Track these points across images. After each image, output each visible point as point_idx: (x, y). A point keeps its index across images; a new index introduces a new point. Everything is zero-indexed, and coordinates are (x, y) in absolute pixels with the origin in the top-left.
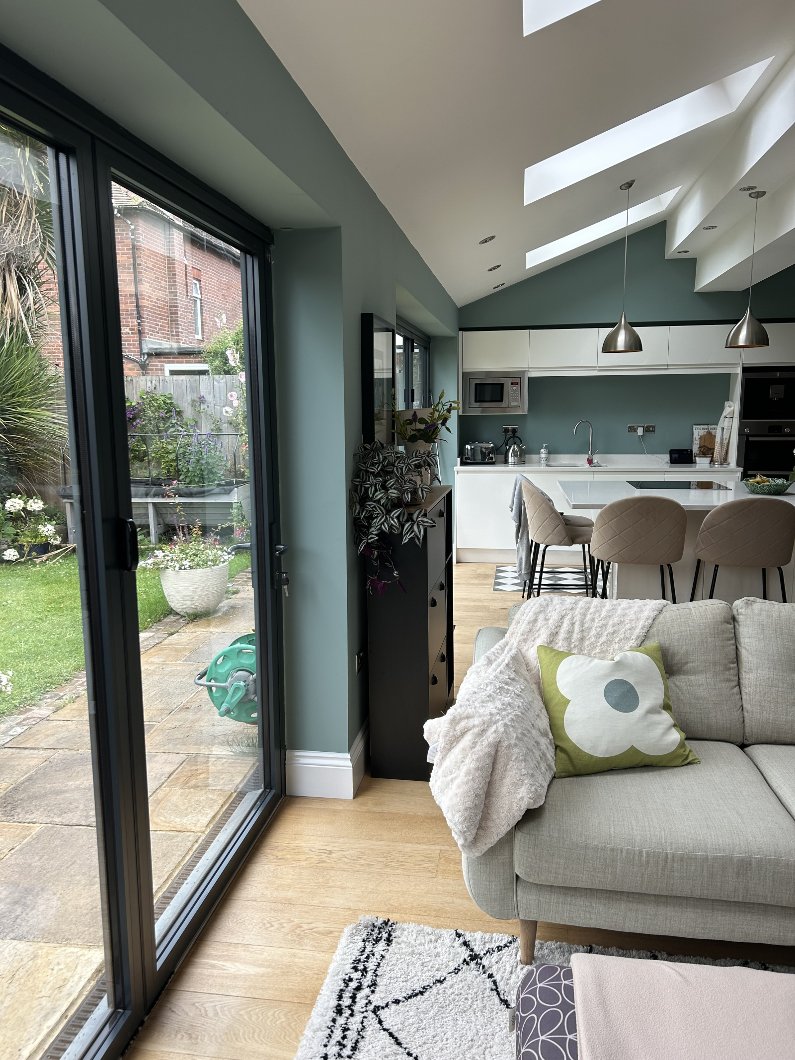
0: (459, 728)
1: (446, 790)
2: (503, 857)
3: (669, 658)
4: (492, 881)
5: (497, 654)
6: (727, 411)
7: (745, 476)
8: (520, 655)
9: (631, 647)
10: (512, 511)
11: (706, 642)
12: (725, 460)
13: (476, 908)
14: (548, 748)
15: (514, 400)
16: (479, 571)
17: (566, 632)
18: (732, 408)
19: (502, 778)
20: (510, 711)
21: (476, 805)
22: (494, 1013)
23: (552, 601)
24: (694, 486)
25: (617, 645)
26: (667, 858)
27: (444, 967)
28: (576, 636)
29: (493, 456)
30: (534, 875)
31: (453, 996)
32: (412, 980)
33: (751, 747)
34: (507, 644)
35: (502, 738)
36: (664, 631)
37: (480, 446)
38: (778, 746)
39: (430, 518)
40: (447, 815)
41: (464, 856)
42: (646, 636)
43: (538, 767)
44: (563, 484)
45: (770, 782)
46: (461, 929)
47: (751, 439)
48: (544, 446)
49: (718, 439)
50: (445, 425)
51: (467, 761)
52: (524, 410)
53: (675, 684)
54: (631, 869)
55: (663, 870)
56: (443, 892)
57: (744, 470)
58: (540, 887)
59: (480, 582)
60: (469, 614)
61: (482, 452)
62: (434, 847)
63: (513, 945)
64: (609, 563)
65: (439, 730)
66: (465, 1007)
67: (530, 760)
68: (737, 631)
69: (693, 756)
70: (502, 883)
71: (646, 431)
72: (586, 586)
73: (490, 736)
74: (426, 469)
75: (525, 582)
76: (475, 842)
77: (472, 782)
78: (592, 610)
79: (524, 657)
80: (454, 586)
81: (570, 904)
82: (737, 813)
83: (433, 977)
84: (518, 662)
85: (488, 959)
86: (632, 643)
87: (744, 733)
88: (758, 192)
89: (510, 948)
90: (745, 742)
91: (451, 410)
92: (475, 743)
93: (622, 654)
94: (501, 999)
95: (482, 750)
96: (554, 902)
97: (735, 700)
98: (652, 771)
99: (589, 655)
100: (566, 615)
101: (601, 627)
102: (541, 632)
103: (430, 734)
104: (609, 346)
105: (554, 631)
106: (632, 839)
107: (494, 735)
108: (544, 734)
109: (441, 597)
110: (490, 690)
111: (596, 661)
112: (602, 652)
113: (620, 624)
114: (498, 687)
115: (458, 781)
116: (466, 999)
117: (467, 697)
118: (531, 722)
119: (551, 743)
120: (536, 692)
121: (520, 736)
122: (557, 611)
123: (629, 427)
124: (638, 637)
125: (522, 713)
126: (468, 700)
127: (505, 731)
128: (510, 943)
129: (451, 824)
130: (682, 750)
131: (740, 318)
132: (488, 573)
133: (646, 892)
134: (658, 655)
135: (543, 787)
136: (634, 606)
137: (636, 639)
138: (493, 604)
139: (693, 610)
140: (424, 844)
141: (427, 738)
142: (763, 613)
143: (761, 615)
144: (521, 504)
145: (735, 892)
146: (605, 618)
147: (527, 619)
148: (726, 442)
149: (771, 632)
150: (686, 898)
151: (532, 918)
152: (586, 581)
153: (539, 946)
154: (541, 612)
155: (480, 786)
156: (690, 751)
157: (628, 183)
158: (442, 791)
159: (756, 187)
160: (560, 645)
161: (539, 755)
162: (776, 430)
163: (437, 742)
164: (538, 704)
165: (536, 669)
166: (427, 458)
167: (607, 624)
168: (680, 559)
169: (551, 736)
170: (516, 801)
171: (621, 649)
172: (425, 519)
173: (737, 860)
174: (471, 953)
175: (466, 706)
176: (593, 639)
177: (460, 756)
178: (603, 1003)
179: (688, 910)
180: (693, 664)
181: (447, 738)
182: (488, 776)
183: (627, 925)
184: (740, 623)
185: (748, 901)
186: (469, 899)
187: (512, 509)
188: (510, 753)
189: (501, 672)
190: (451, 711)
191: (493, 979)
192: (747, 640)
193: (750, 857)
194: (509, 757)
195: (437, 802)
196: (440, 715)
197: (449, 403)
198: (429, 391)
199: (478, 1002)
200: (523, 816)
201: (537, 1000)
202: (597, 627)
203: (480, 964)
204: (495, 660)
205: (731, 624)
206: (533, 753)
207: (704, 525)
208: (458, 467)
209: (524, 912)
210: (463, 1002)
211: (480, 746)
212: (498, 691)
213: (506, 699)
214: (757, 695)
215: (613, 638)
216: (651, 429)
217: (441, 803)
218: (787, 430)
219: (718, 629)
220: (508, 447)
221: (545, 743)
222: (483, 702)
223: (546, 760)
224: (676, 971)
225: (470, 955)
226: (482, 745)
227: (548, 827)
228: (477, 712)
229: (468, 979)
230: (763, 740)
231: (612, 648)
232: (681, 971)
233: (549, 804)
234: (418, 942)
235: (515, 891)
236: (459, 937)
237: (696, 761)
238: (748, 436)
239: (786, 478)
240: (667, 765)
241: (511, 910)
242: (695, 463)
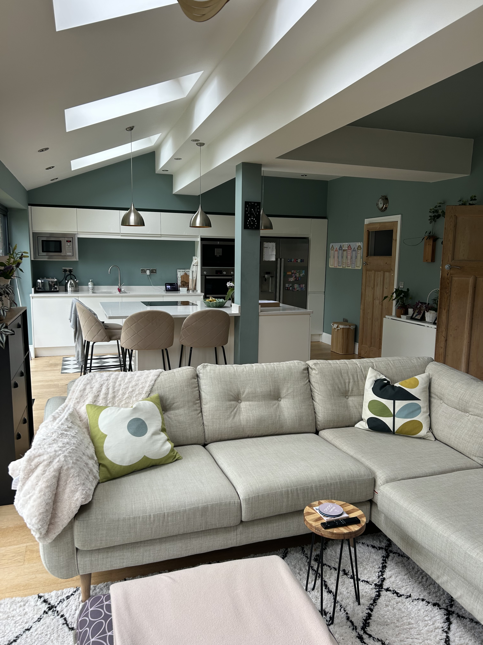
0: (33, 464)
1: (26, 505)
2: (67, 539)
3: (164, 402)
4: (61, 556)
5: (60, 413)
6: (194, 262)
7: (205, 297)
8: (75, 412)
9: (143, 398)
10: (71, 322)
11: (184, 390)
12: (195, 289)
13: (51, 577)
14: (94, 466)
15: (70, 252)
16: (51, 362)
17: (104, 394)
18: (197, 260)
19: (64, 490)
20: (68, 447)
21: (47, 510)
22: (65, 638)
23: (95, 376)
24: (180, 304)
25: (135, 398)
26: (165, 515)
27: (30, 620)
28: (110, 396)
29: (57, 287)
30: (87, 545)
31: (37, 636)
32: (8, 635)
33: (209, 445)
34: (67, 406)
35: (63, 464)
36: (161, 387)
37: (47, 280)
38: (222, 442)
39: (11, 329)
40: (27, 521)
41: (41, 545)
42: (151, 391)
43: (87, 478)
44: (104, 305)
45: (217, 462)
46: (42, 593)
47: (207, 277)
48: (91, 280)
49: (191, 278)
50: (18, 267)
51: (40, 483)
52: (76, 258)
53: (168, 416)
54: (145, 527)
55: (163, 523)
56: (29, 572)
57: (205, 294)
58: (91, 552)
59: (52, 369)
60: (45, 390)
61: (49, 284)
62: (22, 545)
63: (76, 593)
64: (132, 351)
65: (19, 467)
66: (46, 640)
67: (82, 475)
68: (199, 382)
69: (178, 455)
70: (67, 555)
71: (152, 272)
72: (120, 366)
73: (55, 465)
74: (6, 297)
75: (82, 366)
76: (48, 534)
77: (44, 496)
78: (119, 379)
79: (78, 413)
80: (31, 373)
81: (111, 557)
82: (201, 482)
83: (23, 628)
84: (74, 416)
85: (61, 606)
86: (144, 396)
87: (205, 438)
88: (201, 143)
89: (75, 595)
90: (206, 443)
91: (22, 258)
92: (45, 471)
93: (137, 403)
94: (70, 628)
95: (49, 475)
96: (101, 559)
97: (199, 420)
98: (156, 468)
99: (118, 406)
100: (104, 383)
101: (125, 389)
102: (88, 396)
103: (14, 471)
104: (125, 222)
105: (97, 394)
106: (145, 509)
107: (58, 464)
108: (92, 458)
109: (21, 381)
110: (55, 436)
111: (122, 409)
112: (126, 403)
113: (136, 385)
114: (60, 433)
115: (34, 497)
116: (46, 635)
117: (38, 443)
118: (82, 452)
119: (96, 463)
120: (86, 433)
121: (74, 461)
122: (98, 382)
123: (142, 270)
124: (147, 392)
125: (76, 447)
126: (39, 445)
127: (65, 460)
128: (75, 592)
129: (30, 526)
130: (173, 453)
131: (196, 211)
132: (57, 363)
133: (154, 538)
134: (158, 401)
135: (91, 490)
136: (144, 374)
137: (146, 393)
138: (61, 382)
139: (176, 373)
140: (14, 545)
141: (12, 474)
142: (212, 371)
143: (210, 372)
144: (76, 317)
145: (201, 525)
146: (127, 383)
147: (79, 389)
148: (195, 279)
149: (216, 381)
150: (176, 536)
151: (88, 572)
152: (120, 363)
153: (93, 588)
154: (88, 384)
155: (50, 497)
156: (177, 453)
157: (130, 127)
158: (23, 506)
159: (199, 140)
160: (101, 403)
161: (88, 471)
162: (219, 273)
163: (19, 475)
164: (88, 440)
165: (86, 419)
166: (6, 289)
167: (128, 387)
168: (172, 345)
169: (96, 458)
170: (74, 501)
171: (137, 400)
172: (6, 330)
173: (201, 508)
174: (49, 606)
175: (38, 449)
176: (120, 397)
177: (35, 481)
178: (128, 608)
179: (177, 542)
180: (177, 404)
181: (26, 471)
182: (54, 490)
183: (144, 560)
184: (201, 378)
185: (207, 529)
186: (47, 572)
187: (71, 320)
188: (68, 473)
189: (62, 424)
190: (28, 454)
191: (64, 617)
192: (204, 387)
193: (207, 505)
194: (68, 476)
195: (20, 514)
196: (21, 457)
197: (21, 253)
198: (9, 244)
199: (54, 634)
200: (79, 510)
201: (89, 619)
202: (122, 389)
203: (55, 611)
204: (58, 417)
205: (196, 379)
206: (84, 470)
207: (184, 325)
208: (33, 294)
209: (83, 569)
210: (44, 637)
211: (48, 472)
212: (60, 436)
213: (65, 440)
214: (210, 416)
215: (132, 394)
216: (154, 271)
217: (22, 514)
218: (224, 273)
219: (189, 382)
220: (66, 281)
221: (92, 464)
222: (50, 444)
223: (93, 473)
224: (169, 577)
225: (49, 607)
226: (50, 471)
227: (95, 514)
228: (45, 451)
229: (47, 622)
230: (215, 440)
231: (132, 401)
232: (172, 576)
233: (95, 500)
234: (11, 609)
235: (76, 558)
236: (41, 598)
237: (180, 458)
238: (206, 276)
239: (224, 298)
240: (164, 463)
241: (73, 571)
242: (179, 290)
